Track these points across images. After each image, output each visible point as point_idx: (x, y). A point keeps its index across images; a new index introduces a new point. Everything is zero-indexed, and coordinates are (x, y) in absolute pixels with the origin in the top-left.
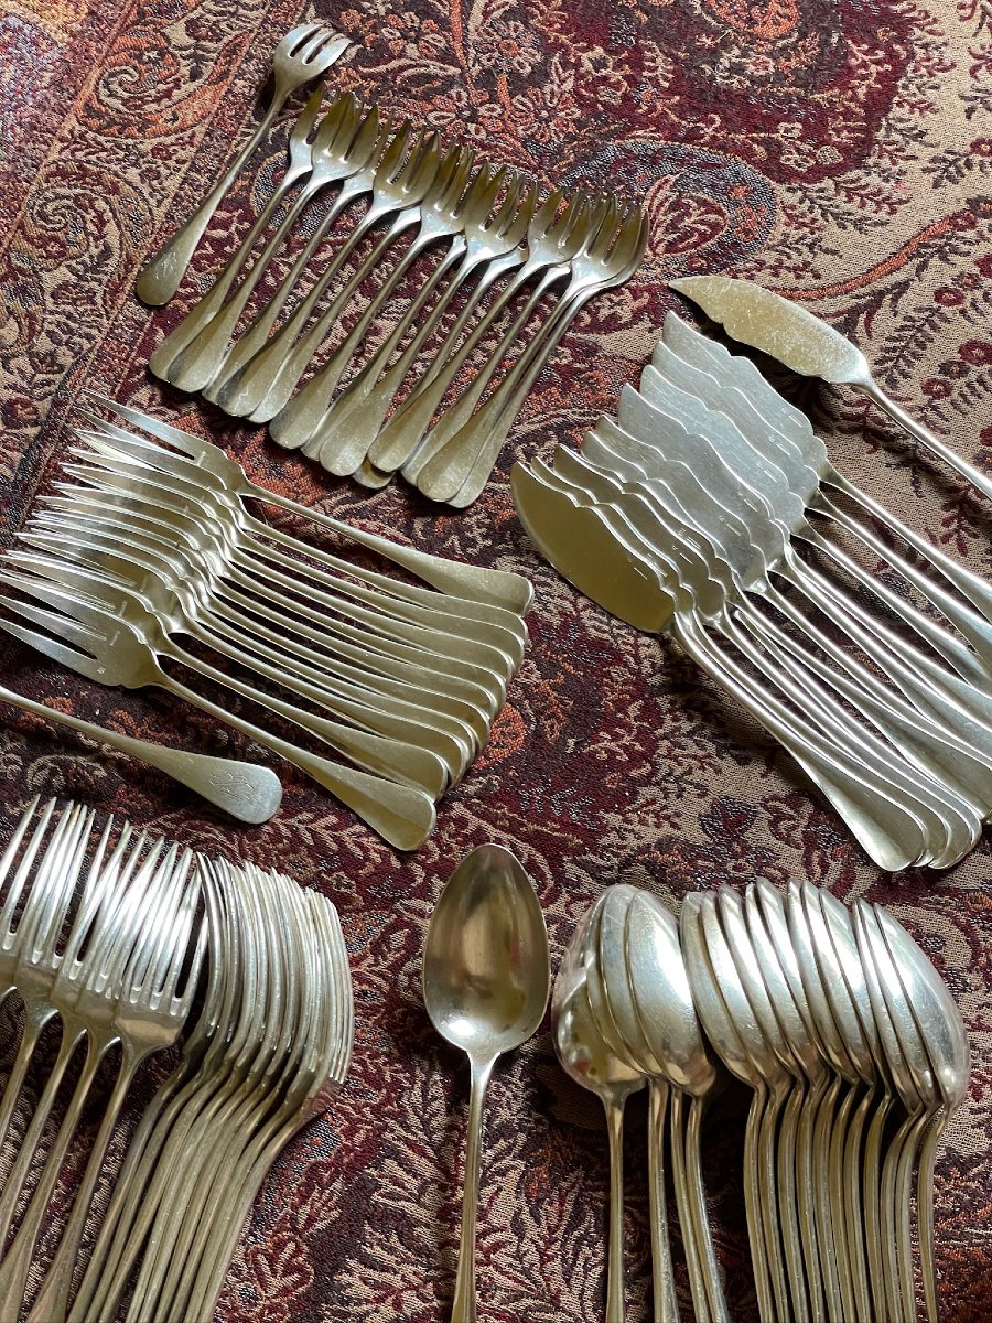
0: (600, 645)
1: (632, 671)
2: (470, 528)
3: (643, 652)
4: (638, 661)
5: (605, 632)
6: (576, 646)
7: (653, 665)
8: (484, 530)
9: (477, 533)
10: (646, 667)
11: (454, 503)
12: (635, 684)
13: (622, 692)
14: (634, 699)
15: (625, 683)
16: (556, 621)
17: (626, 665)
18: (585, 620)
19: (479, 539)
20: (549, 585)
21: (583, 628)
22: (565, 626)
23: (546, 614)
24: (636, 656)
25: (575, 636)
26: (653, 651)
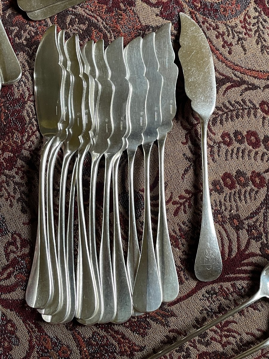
0: (21, 119)
1: (22, 141)
2: (25, 30)
3: (33, 138)
4: (27, 140)
5: (29, 116)
6: (13, 113)
7: (30, 147)
8: (29, 37)
9: (25, 35)
10: (27, 146)
11: (29, 15)
12: (17, 146)
13: (10, 144)
14: (11, 151)
15: (15, 142)
16: (17, 96)
17: (23, 136)
18: (26, 105)
19: (23, 39)
20: (28, 80)
21: (23, 107)
22: (18, 100)
23: (16, 89)
24: (29, 137)
25: (17, 108)
26: (36, 141)
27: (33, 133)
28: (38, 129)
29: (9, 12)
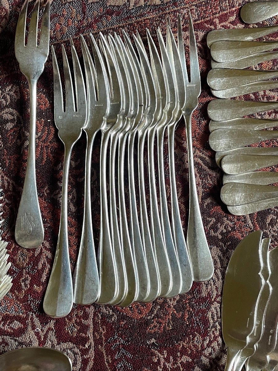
0: (205, 322)
1: (202, 346)
2: (222, 223)
3: (215, 344)
4: (208, 346)
5: (213, 319)
6: (198, 312)
7: (210, 354)
8: (225, 231)
9: (222, 229)
10: (207, 352)
11: (230, 208)
12: (197, 351)
13: (190, 348)
14: (190, 356)
15: (195, 346)
16: (204, 294)
17: (204, 340)
18: (213, 307)
19: (219, 231)
20: (218, 279)
21: (209, 308)
22: (204, 299)
23: (204, 287)
24: (211, 342)
25: (203, 307)
26: (217, 348)
27: (215, 338)
28: (221, 335)
29: (208, 201)
